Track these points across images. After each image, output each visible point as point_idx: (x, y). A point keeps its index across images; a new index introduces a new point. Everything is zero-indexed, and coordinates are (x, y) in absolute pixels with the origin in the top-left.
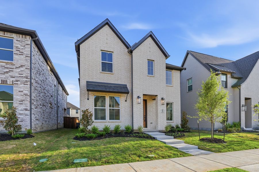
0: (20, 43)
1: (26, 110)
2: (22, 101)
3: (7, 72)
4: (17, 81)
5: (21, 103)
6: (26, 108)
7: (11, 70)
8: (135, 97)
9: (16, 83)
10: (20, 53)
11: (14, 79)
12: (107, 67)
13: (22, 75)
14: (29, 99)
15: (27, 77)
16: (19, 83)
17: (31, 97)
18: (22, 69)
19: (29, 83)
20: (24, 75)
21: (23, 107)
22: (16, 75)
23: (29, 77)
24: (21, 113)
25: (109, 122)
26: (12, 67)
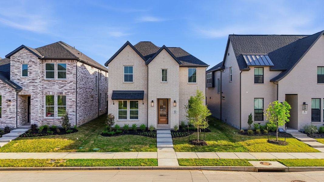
0: (70, 66)
1: (73, 111)
2: (71, 106)
3: (63, 87)
4: (68, 92)
5: (71, 107)
6: (73, 110)
7: (65, 85)
8: (150, 101)
9: (68, 93)
10: (70, 73)
11: (66, 91)
12: (129, 78)
13: (71, 88)
14: (75, 104)
15: (74, 89)
16: (69, 93)
17: (76, 103)
18: (71, 84)
19: (75, 93)
20: (72, 88)
21: (71, 110)
22: (68, 88)
23: (75, 89)
24: (71, 114)
25: (129, 121)
26: (65, 83)
